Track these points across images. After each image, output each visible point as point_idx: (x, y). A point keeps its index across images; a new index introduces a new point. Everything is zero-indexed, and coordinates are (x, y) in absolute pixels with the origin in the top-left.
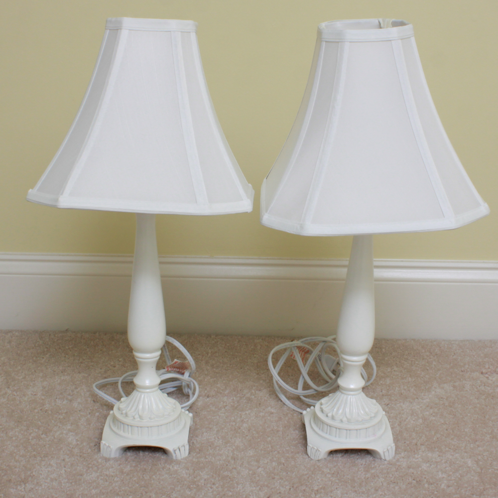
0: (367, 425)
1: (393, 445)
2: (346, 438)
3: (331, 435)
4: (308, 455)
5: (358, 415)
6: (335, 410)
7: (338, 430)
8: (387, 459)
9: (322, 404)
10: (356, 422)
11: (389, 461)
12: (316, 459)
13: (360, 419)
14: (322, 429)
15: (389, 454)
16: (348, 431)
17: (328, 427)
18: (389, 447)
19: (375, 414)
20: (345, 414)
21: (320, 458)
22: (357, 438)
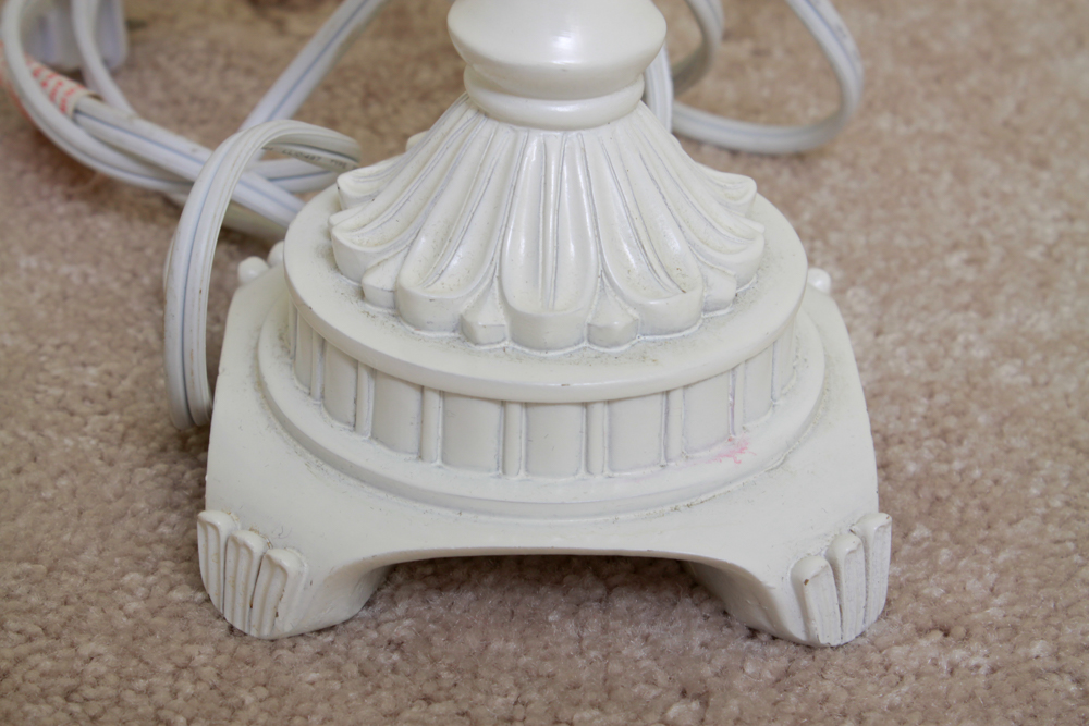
0: (670, 367)
3: (382, 443)
4: (208, 600)
5: (603, 289)
6: (423, 244)
7: (434, 402)
8: (823, 641)
9: (339, 206)
10: (585, 344)
11: (841, 650)
12: (260, 629)
13: (617, 318)
14: (323, 397)
15: (839, 597)
16: (516, 412)
17: (364, 375)
18: (849, 544)
19: (740, 284)
20: (500, 278)
21: (287, 625)
22: (588, 471)
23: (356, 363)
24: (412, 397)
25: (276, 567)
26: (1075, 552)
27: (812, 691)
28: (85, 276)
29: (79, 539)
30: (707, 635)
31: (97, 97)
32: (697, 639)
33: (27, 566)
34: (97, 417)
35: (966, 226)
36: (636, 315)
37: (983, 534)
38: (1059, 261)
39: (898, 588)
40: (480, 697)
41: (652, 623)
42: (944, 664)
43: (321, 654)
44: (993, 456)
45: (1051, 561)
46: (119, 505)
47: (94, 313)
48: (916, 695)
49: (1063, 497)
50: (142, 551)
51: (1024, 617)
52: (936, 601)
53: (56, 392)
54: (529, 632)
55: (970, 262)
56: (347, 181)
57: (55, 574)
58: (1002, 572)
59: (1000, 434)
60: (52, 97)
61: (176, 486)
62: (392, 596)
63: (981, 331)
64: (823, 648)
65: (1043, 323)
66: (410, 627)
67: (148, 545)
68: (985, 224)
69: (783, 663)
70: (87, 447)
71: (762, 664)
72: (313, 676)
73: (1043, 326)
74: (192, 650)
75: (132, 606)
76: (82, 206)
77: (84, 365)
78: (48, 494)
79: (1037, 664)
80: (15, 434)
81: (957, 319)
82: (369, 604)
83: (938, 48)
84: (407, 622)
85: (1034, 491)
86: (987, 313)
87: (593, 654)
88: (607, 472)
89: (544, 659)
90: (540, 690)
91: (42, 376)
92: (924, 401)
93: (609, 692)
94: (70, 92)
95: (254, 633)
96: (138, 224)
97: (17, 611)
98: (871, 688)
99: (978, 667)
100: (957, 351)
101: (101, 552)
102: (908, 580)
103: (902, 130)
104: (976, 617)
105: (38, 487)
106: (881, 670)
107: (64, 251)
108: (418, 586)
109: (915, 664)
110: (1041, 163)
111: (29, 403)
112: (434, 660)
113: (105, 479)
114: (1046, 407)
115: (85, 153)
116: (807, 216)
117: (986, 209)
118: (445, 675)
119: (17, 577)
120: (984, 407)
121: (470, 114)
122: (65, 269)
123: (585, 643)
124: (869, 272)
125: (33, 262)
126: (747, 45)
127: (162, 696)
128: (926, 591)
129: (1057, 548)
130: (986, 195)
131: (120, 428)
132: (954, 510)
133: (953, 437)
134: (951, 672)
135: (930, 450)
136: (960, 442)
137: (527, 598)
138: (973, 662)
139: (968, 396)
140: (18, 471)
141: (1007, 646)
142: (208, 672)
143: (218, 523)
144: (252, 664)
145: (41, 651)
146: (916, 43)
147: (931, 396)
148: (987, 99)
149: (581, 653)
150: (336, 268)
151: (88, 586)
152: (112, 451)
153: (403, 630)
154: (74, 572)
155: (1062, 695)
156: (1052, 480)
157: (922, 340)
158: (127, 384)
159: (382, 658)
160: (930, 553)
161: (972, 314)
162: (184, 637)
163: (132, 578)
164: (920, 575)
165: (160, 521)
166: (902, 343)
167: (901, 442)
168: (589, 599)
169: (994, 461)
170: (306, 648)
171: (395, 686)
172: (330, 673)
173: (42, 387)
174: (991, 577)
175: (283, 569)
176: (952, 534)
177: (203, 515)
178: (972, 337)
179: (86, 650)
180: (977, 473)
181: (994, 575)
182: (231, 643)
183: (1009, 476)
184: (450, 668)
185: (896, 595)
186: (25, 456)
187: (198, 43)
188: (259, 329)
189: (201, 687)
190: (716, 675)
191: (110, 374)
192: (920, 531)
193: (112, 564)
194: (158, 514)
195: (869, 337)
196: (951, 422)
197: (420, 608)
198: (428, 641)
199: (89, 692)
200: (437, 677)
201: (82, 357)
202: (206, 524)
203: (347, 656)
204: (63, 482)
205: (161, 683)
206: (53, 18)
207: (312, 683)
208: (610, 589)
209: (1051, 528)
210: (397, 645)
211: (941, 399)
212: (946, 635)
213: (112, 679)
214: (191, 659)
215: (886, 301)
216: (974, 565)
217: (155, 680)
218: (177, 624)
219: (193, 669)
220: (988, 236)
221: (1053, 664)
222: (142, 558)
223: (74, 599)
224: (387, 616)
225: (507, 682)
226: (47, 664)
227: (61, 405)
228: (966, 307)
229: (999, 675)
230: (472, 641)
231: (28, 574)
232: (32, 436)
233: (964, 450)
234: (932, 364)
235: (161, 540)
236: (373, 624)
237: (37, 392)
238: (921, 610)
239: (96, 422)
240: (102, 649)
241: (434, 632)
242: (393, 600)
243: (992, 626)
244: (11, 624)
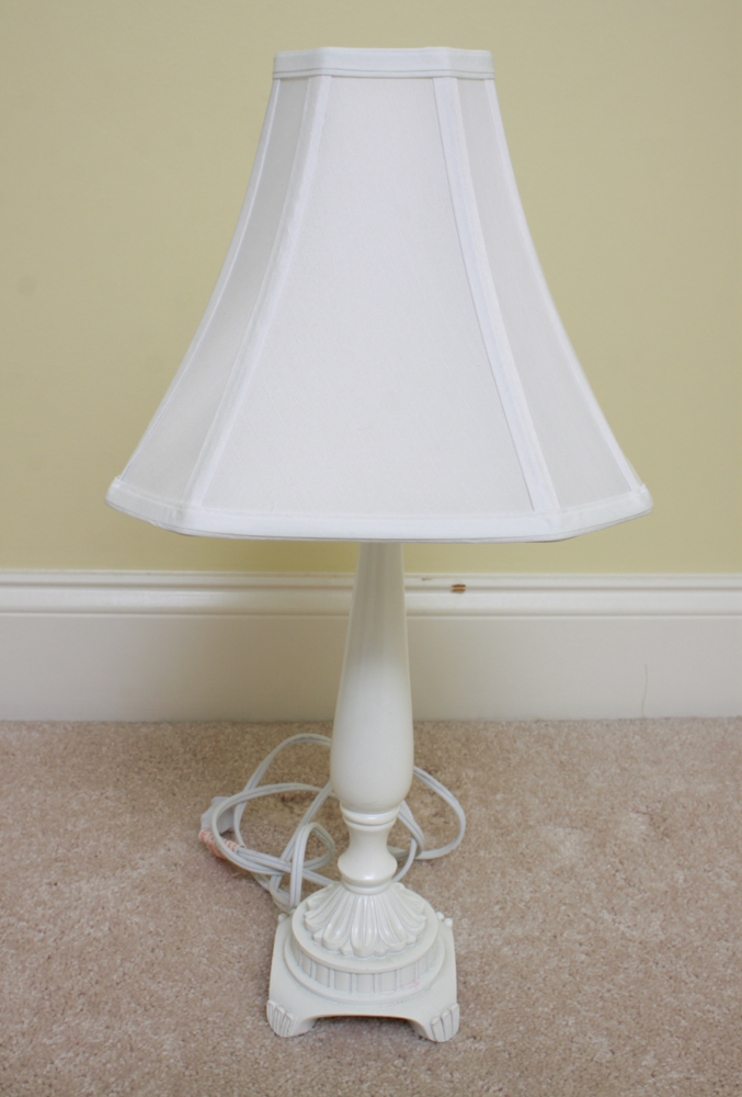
0: (396, 964)
1: (455, 1007)
2: (351, 990)
3: (318, 982)
4: (269, 1025)
5: (378, 941)
6: (330, 926)
7: (332, 972)
8: (439, 1041)
9: (308, 909)
10: (373, 956)
11: (443, 1044)
12: (283, 1035)
13: (382, 951)
14: (301, 967)
15: (444, 1028)
16: (354, 976)
17: (313, 963)
18: (445, 1014)
19: (418, 936)
20: (350, 938)
21: (291, 1034)
22: (374, 992)
23: (311, 959)
24: (326, 970)
25: (288, 1018)
27: (434, 1056)
28: (232, 913)
29: (233, 1005)
30: (407, 1038)
33: (219, 1013)
34: (237, 964)
35: (502, 894)
36: (387, 948)
37: (490, 1006)
38: (529, 908)
39: (463, 1024)
40: (343, 1057)
42: (472, 1048)
43: (300, 1043)
45: (508, 1015)
46: (244, 994)
47: (235, 927)
48: (463, 1058)
49: (515, 994)
50: (251, 1009)
51: (497, 1033)
52: (473, 1028)
53: (225, 955)
55: (501, 909)
57: (227, 1016)
58: (493, 1019)
59: (500, 972)
61: (260, 988)
63: (500, 935)
64: (439, 1043)
65: (519, 932)
67: (252, 1007)
68: (508, 894)
69: (427, 1047)
70: (235, 974)
71: (422, 1048)
72: (298, 1050)
73: (520, 933)
74: (265, 1041)
75: (249, 1027)
77: (233, 945)
78: (224, 990)
79: (498, 1049)
80: (214, 969)
81: (493, 931)
82: (312, 1029)
83: (504, 821)
84: (324, 1033)
85: (507, 992)
86: (503, 928)
87: (375, 1044)
88: (379, 992)
89: (361, 1045)
90: (360, 1055)
91: (221, 949)
92: (479, 960)
93: (379, 1056)
97: (217, 1028)
98: (451, 1056)
99: (482, 1049)
100: (492, 942)
101: (239, 1009)
102: (465, 1022)
103: (487, 856)
104: (484, 1033)
105: (221, 987)
106: (455, 1050)
109: (464, 1048)
110: (529, 870)
111: (218, 959)
112: (331, 1045)
113: (240, 985)
114: (515, 963)
117: (509, 888)
118: (334, 1050)
119: (216, 1017)
120: (497, 962)
121: (344, 889)
122: (226, 910)
123: (373, 1041)
125: (217, 908)
126: (443, 819)
127: (257, 1055)
128: (471, 1025)
129: (510, 1011)
130: (510, 882)
131: (244, 968)
132: (482, 998)
133: (486, 973)
134: (474, 1051)
136: (488, 975)
138: (481, 1047)
139: (493, 958)
141: (491, 1043)
142: (269, 1048)
143: (272, 1003)
144: (281, 1045)
146: (497, 820)
148: (517, 842)
149: (372, 1044)
150: (305, 928)
151: (236, 1020)
152: (242, 976)
153: (323, 1036)
154: (232, 1015)
156: (512, 988)
157: (483, 937)
159: (316, 1044)
161: (499, 929)
162: (262, 1037)
163: (248, 1018)
165: (256, 1000)
169: (497, 981)
170: (296, 1041)
171: (320, 1053)
172: (302, 1049)
174: (490, 1021)
175: (290, 1019)
177: (268, 1000)
178: (497, 937)
179: (236, 1040)
180: (491, 986)
182: (275, 1039)
183: (501, 987)
184: (335, 1048)
185: (461, 1027)
187: (266, 822)
188: (284, 942)
189: (267, 1052)
190: (409, 1051)
192: (472, 1005)
193: (242, 1013)
194: (255, 997)
195: (466, 937)
196: (487, 968)
198: (329, 1039)
199: (238, 1053)
200: (331, 1051)
201: (232, 943)
202: (269, 1003)
203: (307, 1043)
204: (228, 986)
205: (257, 1051)
207: (297, 1052)
208: (381, 1023)
209: (510, 1004)
210: (321, 1040)
212: (475, 1038)
213: (243, 1049)
214: (264, 1043)
215: (473, 924)
216: (486, 1016)
217: (255, 1050)
218: (260, 1033)
219: (265, 1047)
220: (508, 899)
222: (251, 1011)
223: (233, 1024)
225: (351, 1052)
226: (226, 1045)
227: (226, 959)
228: (497, 926)
229: (487, 1052)
230: (342, 1039)
232: (219, 970)
233: (489, 977)
235: (256, 1006)
236: (314, 1033)
238: (468, 1031)
239: (237, 966)
240: (240, 1040)
242: (320, 1026)
243: (487, 1036)
244: (216, 1032)
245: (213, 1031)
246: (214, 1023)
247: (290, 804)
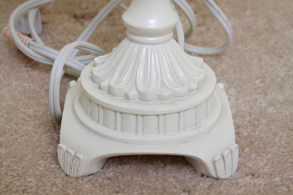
0: (180, 106)
3: (105, 126)
4: (60, 167)
5: (162, 86)
6: (116, 75)
7: (119, 115)
8: (221, 177)
9: (95, 66)
10: (158, 100)
11: (225, 180)
12: (73, 175)
13: (166, 93)
14: (90, 115)
15: (225, 166)
16: (140, 117)
17: (101, 108)
18: (227, 152)
19: (199, 85)
20: (136, 83)
21: (81, 173)
22: (159, 133)
23: (98, 105)
24: (113, 114)
25: (78, 158)
26: (287, 155)
27: (217, 190)
28: (30, 86)
29: (27, 152)
30: (191, 176)
31: (34, 41)
32: (188, 177)
33: (13, 159)
34: (32, 122)
35: (261, 73)
36: (171, 92)
37: (263, 150)
38: (285, 81)
40: (131, 192)
41: (176, 173)
42: (252, 183)
43: (89, 181)
44: (266, 131)
45: (281, 157)
46: (38, 144)
47: (32, 96)
48: (245, 191)
49: (285, 141)
50: (43, 155)
51: (273, 171)
52: (251, 168)
53: (22, 115)
54: (144, 175)
55: (261, 82)
56: (97, 59)
57: (21, 161)
58: (268, 160)
59: (268, 125)
60: (22, 41)
61: (52, 139)
62: (108, 166)
63: (264, 99)
64: (221, 179)
65: (280, 97)
66: (113, 174)
67: (45, 154)
68: (266, 72)
69: (210, 183)
70: (30, 129)
71: (205, 183)
72: (87, 186)
74: (56, 180)
75: (41, 169)
76: (30, 69)
77: (29, 109)
78: (19, 141)
79: (277, 183)
80: (11, 126)
81: (258, 96)
82: (102, 168)
83: (254, 28)
84: (112, 173)
85: (277, 140)
86: (266, 95)
87: (160, 181)
88: (164, 133)
89: (148, 182)
90: (146, 190)
91: (18, 112)
92: (249, 117)
93: (165, 190)
94: (27, 39)
95: (72, 176)
96: (44, 73)
97: (10, 170)
98: (233, 189)
99: (261, 184)
100: (258, 104)
101: (33, 155)
102: (243, 162)
103: (244, 48)
104: (261, 171)
105: (17, 139)
106: (236, 185)
107: (24, 80)
108: (115, 164)
109: (245, 183)
110: (281, 57)
111: (15, 118)
112: (119, 182)
113: (34, 137)
114: (281, 118)
115: (31, 55)
116: (219, 70)
117: (266, 68)
118: (122, 186)
119: (11, 162)
120: (264, 118)
121: (128, 41)
122: (25, 85)
123: (158, 178)
124: (235, 85)
125: (17, 83)
126: (204, 27)
127: (48, 191)
128: (248, 165)
129: (283, 154)
130: (266, 65)
131: (38, 124)
132: (256, 145)
133: (256, 126)
134: (254, 185)
135: (250, 129)
136: (258, 127)
137: (143, 167)
138: (260, 183)
139: (260, 116)
140: (12, 135)
141: (269, 179)
142: (60, 185)
143: (63, 147)
144: (71, 183)
145: (17, 180)
146: (249, 27)
147: (250, 116)
148: (267, 41)
149: (157, 181)
150: (94, 81)
151: (29, 164)
152: (36, 130)
153: (111, 175)
154: (26, 160)
155: (283, 191)
156: (282, 137)
157: (249, 102)
158: (40, 113)
159: (105, 182)
160: (249, 155)
161: (262, 95)
162: (54, 177)
163: (41, 162)
164: (247, 161)
165: (48, 148)
166: (243, 102)
167: (242, 127)
168: (160, 167)
169: (267, 132)
170: (86, 179)
171: (109, 189)
172: (92, 186)
173: (18, 114)
174: (265, 161)
175: (79, 158)
176: (255, 150)
177: (59, 145)
178: (262, 101)
179: (28, 180)
180: (262, 135)
181: (266, 161)
182: (66, 178)
184: (123, 184)
185: (240, 166)
186: (14, 131)
187: (60, 28)
188: (74, 98)
189: (58, 189)
190: (193, 186)
191: (36, 111)
192: (247, 150)
193: (35, 158)
194: (48, 146)
195: (235, 101)
196: (256, 122)
197: (116, 169)
198: (117, 178)
199: (29, 190)
200: (120, 187)
201: (29, 107)
202: (60, 147)
203: (96, 181)
204: (23, 138)
205: (48, 189)
206: (23, 20)
207: (87, 188)
208: (165, 165)
209: (281, 149)
210: (109, 179)
211: (253, 116)
212: (253, 176)
213: (35, 187)
214: (56, 182)
215: (239, 92)
216: (261, 158)
217: (46, 187)
218: (52, 174)
219: (56, 185)
220: (266, 75)
221: (281, 183)
222: (44, 157)
223: (26, 167)
224: (107, 171)
225: (138, 188)
226: (18, 184)
227: (23, 119)
228: (260, 93)
229: (267, 186)
230: (129, 178)
231: (14, 161)
232: (15, 126)
233: (259, 129)
234: (251, 108)
235: (48, 152)
236: (103, 173)
237: (17, 115)
238: (247, 170)
239: (32, 123)
240: (33, 180)
241: (119, 175)
242: (108, 167)
243: (265, 174)
244: (9, 173)
245: (6, 174)
246: (9, 166)
247: (81, 20)
